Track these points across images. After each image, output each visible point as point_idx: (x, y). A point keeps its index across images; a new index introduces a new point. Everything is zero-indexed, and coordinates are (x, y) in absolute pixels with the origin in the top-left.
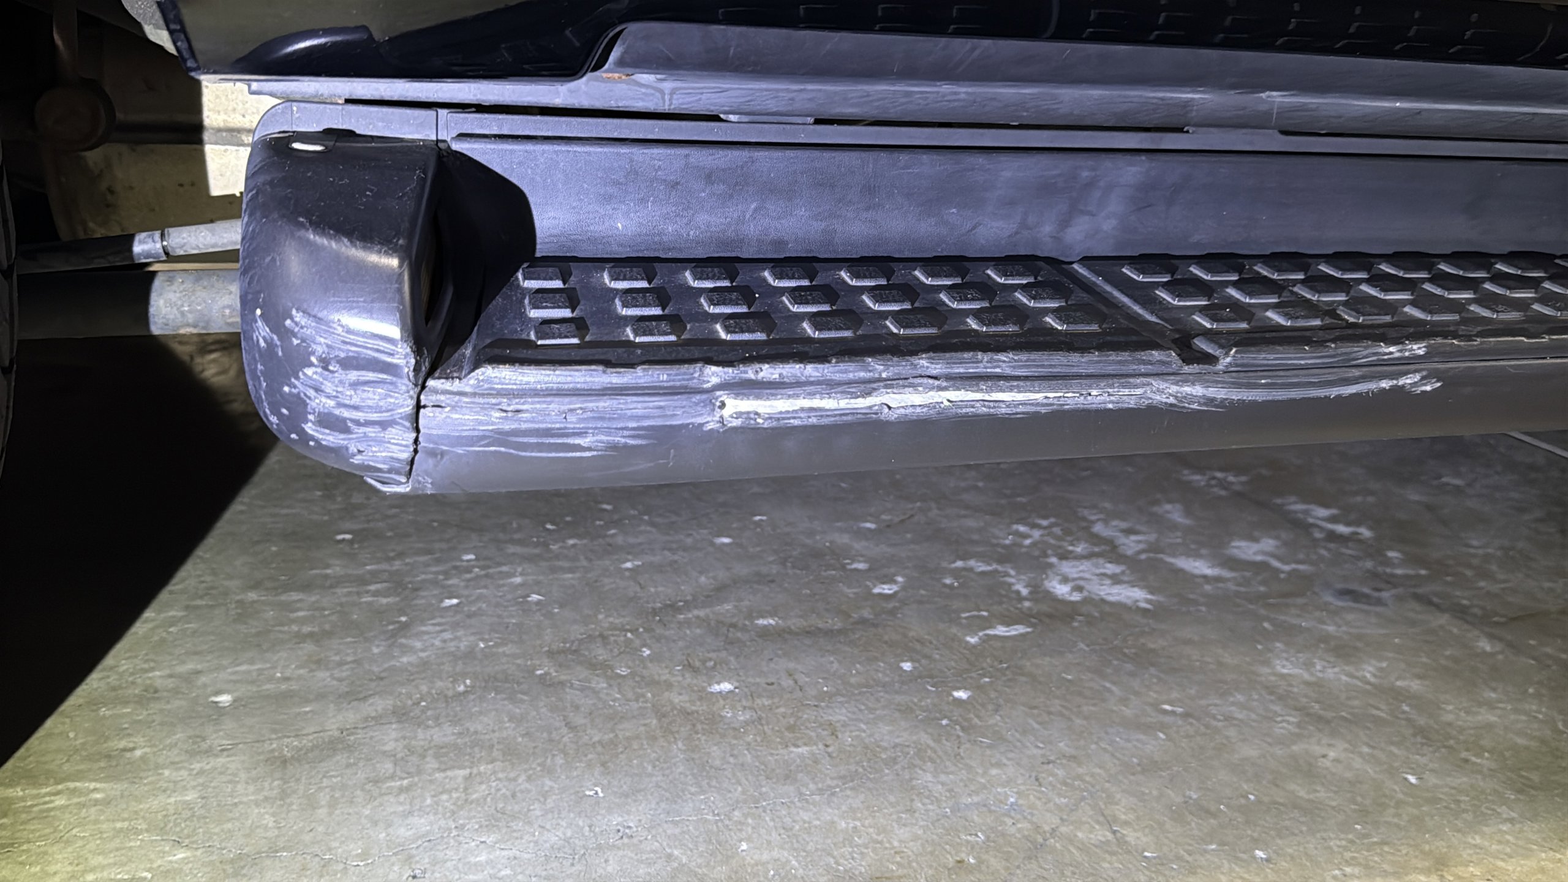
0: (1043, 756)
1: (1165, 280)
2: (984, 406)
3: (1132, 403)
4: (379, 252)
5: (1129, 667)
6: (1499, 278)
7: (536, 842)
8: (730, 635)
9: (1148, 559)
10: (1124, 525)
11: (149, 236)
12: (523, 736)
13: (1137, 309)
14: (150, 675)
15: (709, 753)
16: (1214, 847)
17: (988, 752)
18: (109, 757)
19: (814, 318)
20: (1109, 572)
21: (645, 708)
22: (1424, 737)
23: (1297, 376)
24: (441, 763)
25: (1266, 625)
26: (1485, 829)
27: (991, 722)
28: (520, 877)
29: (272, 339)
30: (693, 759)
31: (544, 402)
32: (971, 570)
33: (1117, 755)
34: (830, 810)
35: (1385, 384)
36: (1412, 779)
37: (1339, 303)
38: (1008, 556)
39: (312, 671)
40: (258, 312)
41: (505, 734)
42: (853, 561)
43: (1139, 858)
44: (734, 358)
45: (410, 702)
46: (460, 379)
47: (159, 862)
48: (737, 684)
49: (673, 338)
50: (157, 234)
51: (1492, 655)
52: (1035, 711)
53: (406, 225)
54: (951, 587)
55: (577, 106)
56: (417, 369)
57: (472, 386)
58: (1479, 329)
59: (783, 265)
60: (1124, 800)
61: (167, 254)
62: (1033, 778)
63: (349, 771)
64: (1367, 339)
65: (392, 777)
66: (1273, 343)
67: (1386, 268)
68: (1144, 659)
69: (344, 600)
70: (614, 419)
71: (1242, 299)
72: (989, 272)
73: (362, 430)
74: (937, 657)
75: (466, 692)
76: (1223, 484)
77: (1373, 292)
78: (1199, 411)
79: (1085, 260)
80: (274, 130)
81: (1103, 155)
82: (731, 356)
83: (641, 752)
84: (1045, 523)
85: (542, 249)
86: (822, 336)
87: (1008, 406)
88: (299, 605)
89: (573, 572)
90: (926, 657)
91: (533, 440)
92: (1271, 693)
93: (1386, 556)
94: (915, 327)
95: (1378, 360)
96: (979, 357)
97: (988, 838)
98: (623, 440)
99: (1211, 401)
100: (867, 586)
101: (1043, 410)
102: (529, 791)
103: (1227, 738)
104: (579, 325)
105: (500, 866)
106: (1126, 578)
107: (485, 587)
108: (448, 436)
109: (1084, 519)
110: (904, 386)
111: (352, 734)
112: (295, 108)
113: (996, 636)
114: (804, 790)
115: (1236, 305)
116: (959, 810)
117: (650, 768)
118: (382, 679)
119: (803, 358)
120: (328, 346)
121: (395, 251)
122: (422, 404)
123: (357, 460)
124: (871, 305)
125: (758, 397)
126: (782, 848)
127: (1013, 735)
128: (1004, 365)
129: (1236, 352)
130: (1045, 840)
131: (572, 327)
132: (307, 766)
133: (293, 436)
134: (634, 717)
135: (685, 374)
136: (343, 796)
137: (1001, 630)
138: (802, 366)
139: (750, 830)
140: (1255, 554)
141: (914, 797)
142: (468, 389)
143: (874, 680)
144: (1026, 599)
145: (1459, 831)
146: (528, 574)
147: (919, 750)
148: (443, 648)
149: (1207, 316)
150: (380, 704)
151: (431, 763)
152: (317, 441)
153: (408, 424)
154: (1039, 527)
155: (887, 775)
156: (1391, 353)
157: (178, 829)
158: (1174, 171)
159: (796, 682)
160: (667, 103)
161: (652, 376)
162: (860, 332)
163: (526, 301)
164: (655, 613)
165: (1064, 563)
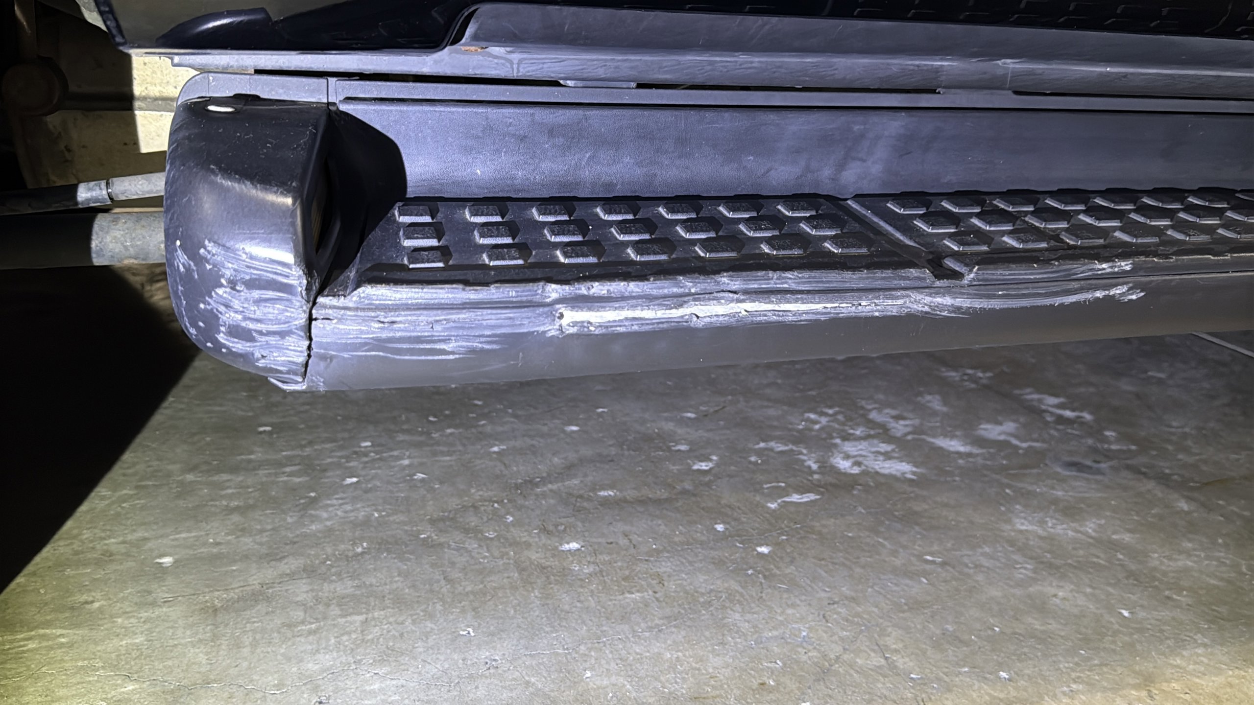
0: (829, 598)
1: (921, 212)
2: (775, 315)
3: (894, 312)
4: (276, 193)
5: (898, 526)
6: (1191, 209)
7: (420, 673)
8: (578, 504)
9: (914, 439)
10: (894, 412)
11: (96, 185)
12: (409, 588)
13: (898, 235)
14: (106, 542)
15: (560, 600)
16: (966, 669)
17: (785, 596)
18: (72, 608)
19: (637, 245)
20: (882, 450)
21: (509, 564)
22: (1136, 580)
23: (1027, 288)
24: (342, 610)
25: (1007, 491)
26: (1184, 653)
27: (788, 571)
28: (406, 702)
29: (190, 265)
30: (547, 604)
31: (414, 315)
32: (771, 450)
33: (889, 596)
34: (658, 644)
35: (1099, 294)
36: (1126, 613)
37: (1062, 229)
38: (801, 438)
39: (238, 537)
40: (178, 243)
41: (395, 586)
42: (677, 444)
43: (908, 680)
44: (570, 278)
45: (317, 562)
46: (345, 296)
47: (113, 693)
48: (583, 544)
49: (520, 262)
50: (103, 184)
51: (1188, 513)
52: (823, 562)
53: (299, 171)
54: (756, 463)
55: (442, 74)
56: (308, 289)
57: (355, 302)
58: (1175, 249)
59: (612, 203)
60: (894, 633)
61: (111, 199)
62: (821, 616)
63: (268, 618)
64: (1085, 258)
65: (303, 622)
66: (1009, 262)
67: (1099, 201)
68: (910, 519)
69: (264, 479)
70: (471, 328)
71: (983, 227)
72: (779, 207)
73: (264, 339)
74: (745, 520)
75: (362, 553)
76: (974, 379)
77: (1089, 220)
78: (948, 317)
79: (857, 197)
80: (193, 96)
81: (872, 112)
82: (568, 276)
83: (505, 600)
84: (830, 412)
85: (411, 192)
86: (643, 259)
87: (794, 315)
88: (228, 484)
89: (451, 455)
90: (735, 520)
91: (405, 346)
92: (1011, 546)
93: (1103, 435)
94: (718, 251)
95: (1094, 275)
96: (770, 275)
97: (785, 664)
98: (480, 345)
99: (958, 309)
100: (688, 464)
101: (823, 318)
102: (413, 631)
103: (977, 581)
104: (444, 252)
105: (390, 693)
106: (896, 455)
107: (379, 468)
108: (336, 344)
109: (862, 408)
110: (709, 299)
111: (271, 587)
112: (211, 78)
113: (792, 503)
114: (636, 628)
115: (978, 232)
116: (761, 642)
117: (512, 612)
118: (295, 543)
119: (627, 277)
120: (235, 270)
121: (289, 191)
122: (314, 317)
123: (261, 363)
124: (683, 234)
125: (590, 309)
126: (618, 674)
127: (804, 581)
128: (790, 281)
129: (978, 270)
130: (831, 666)
131: (438, 254)
132: (233, 614)
133: (209, 344)
134: (499, 572)
135: (530, 291)
136: (263, 638)
137: (795, 498)
138: (626, 283)
139: (593, 661)
140: (1000, 434)
141: (726, 632)
142: (351, 305)
143: (694, 539)
144: (815, 472)
145: (1164, 654)
146: (415, 457)
147: (730, 594)
148: (344, 518)
149: (955, 241)
150: (293, 564)
151: (335, 611)
152: (227, 348)
153: (302, 334)
154: (826, 415)
155: (704, 615)
156: (1104, 269)
157: (128, 667)
158: (928, 124)
159: (631, 542)
160: (515, 71)
161: (503, 293)
162: (674, 256)
163: (401, 233)
164: (517, 487)
165: (846, 443)
